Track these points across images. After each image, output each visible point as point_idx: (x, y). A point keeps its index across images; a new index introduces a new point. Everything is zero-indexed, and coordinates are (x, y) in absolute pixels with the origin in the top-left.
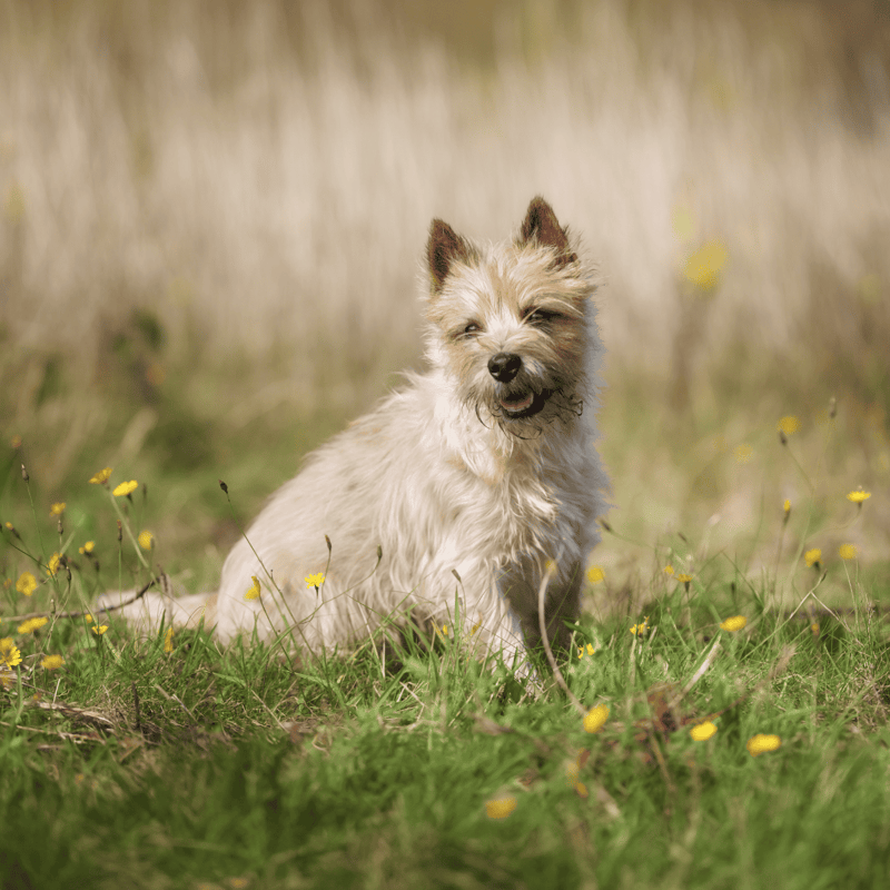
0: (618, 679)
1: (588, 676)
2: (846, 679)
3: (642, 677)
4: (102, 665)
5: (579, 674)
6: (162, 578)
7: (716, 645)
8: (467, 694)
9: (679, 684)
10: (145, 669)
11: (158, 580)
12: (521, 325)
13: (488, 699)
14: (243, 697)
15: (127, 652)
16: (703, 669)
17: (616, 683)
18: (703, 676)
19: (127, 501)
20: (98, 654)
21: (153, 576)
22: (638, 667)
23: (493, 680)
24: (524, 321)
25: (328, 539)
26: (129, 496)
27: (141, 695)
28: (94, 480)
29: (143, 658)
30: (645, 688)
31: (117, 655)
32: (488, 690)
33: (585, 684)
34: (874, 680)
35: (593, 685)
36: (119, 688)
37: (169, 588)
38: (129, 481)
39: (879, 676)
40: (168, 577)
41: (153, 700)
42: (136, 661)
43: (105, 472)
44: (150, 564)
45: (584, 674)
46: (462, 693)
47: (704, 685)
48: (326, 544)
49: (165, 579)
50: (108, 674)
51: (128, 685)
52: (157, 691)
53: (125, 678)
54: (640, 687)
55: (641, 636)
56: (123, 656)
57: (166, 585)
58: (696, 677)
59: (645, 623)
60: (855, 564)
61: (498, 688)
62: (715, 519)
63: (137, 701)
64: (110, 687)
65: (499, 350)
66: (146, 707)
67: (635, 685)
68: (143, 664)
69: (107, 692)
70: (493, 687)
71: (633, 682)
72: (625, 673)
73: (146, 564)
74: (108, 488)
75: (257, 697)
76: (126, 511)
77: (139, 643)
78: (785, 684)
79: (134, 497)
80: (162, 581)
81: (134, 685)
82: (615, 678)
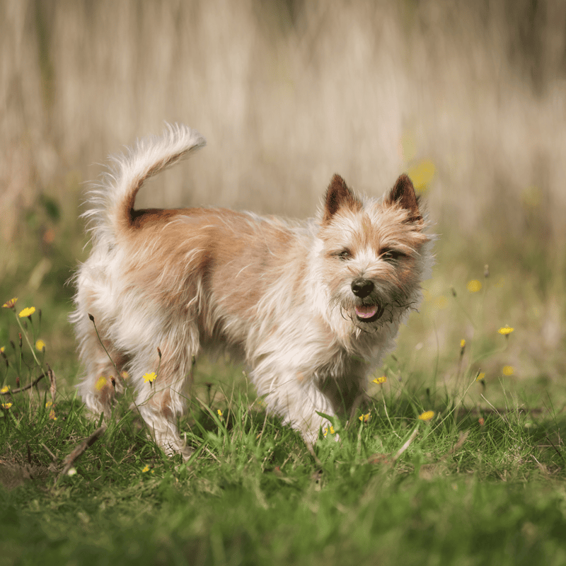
0: (350, 450)
1: (330, 447)
2: (502, 455)
3: (366, 449)
4: (7, 429)
5: (324, 446)
6: (49, 372)
7: (416, 431)
8: (249, 457)
9: (391, 455)
10: (35, 432)
11: (47, 374)
12: (377, 259)
13: (263, 461)
14: (100, 453)
15: (23, 421)
16: (406, 445)
17: (349, 453)
18: (407, 450)
19: (28, 320)
20: (5, 421)
21: (43, 371)
22: (363, 443)
23: (265, 448)
24: (380, 256)
25: (159, 350)
26: (30, 317)
27: (33, 450)
28: (5, 305)
29: (35, 425)
30: (368, 457)
31: (18, 423)
32: (263, 454)
33: (327, 453)
34: (521, 457)
35: (332, 453)
36: (18, 445)
37: (54, 379)
38: (30, 307)
39: (524, 454)
40: (53, 372)
41: (40, 453)
42: (31, 427)
43: (13, 300)
44: (42, 363)
45: (327, 446)
46: (246, 456)
47: (407, 457)
48: (158, 353)
49: (51, 373)
50: (11, 435)
51: (23, 443)
52: (43, 447)
53: (22, 439)
54: (364, 456)
55: (366, 422)
56: (21, 423)
57: (52, 377)
58: (401, 451)
59: (369, 414)
60: (512, 379)
61: (269, 454)
62: (419, 346)
63: (29, 453)
64: (11, 444)
65: (360, 276)
66: (35, 457)
67: (361, 455)
68: (35, 429)
69: (10, 447)
70: (266, 453)
71: (359, 452)
72: (355, 446)
73: (39, 364)
74: (15, 311)
75: (109, 454)
76: (26, 326)
77: (32, 415)
78: (461, 458)
79: (32, 318)
80: (49, 375)
81: (28, 443)
82: (348, 449)
